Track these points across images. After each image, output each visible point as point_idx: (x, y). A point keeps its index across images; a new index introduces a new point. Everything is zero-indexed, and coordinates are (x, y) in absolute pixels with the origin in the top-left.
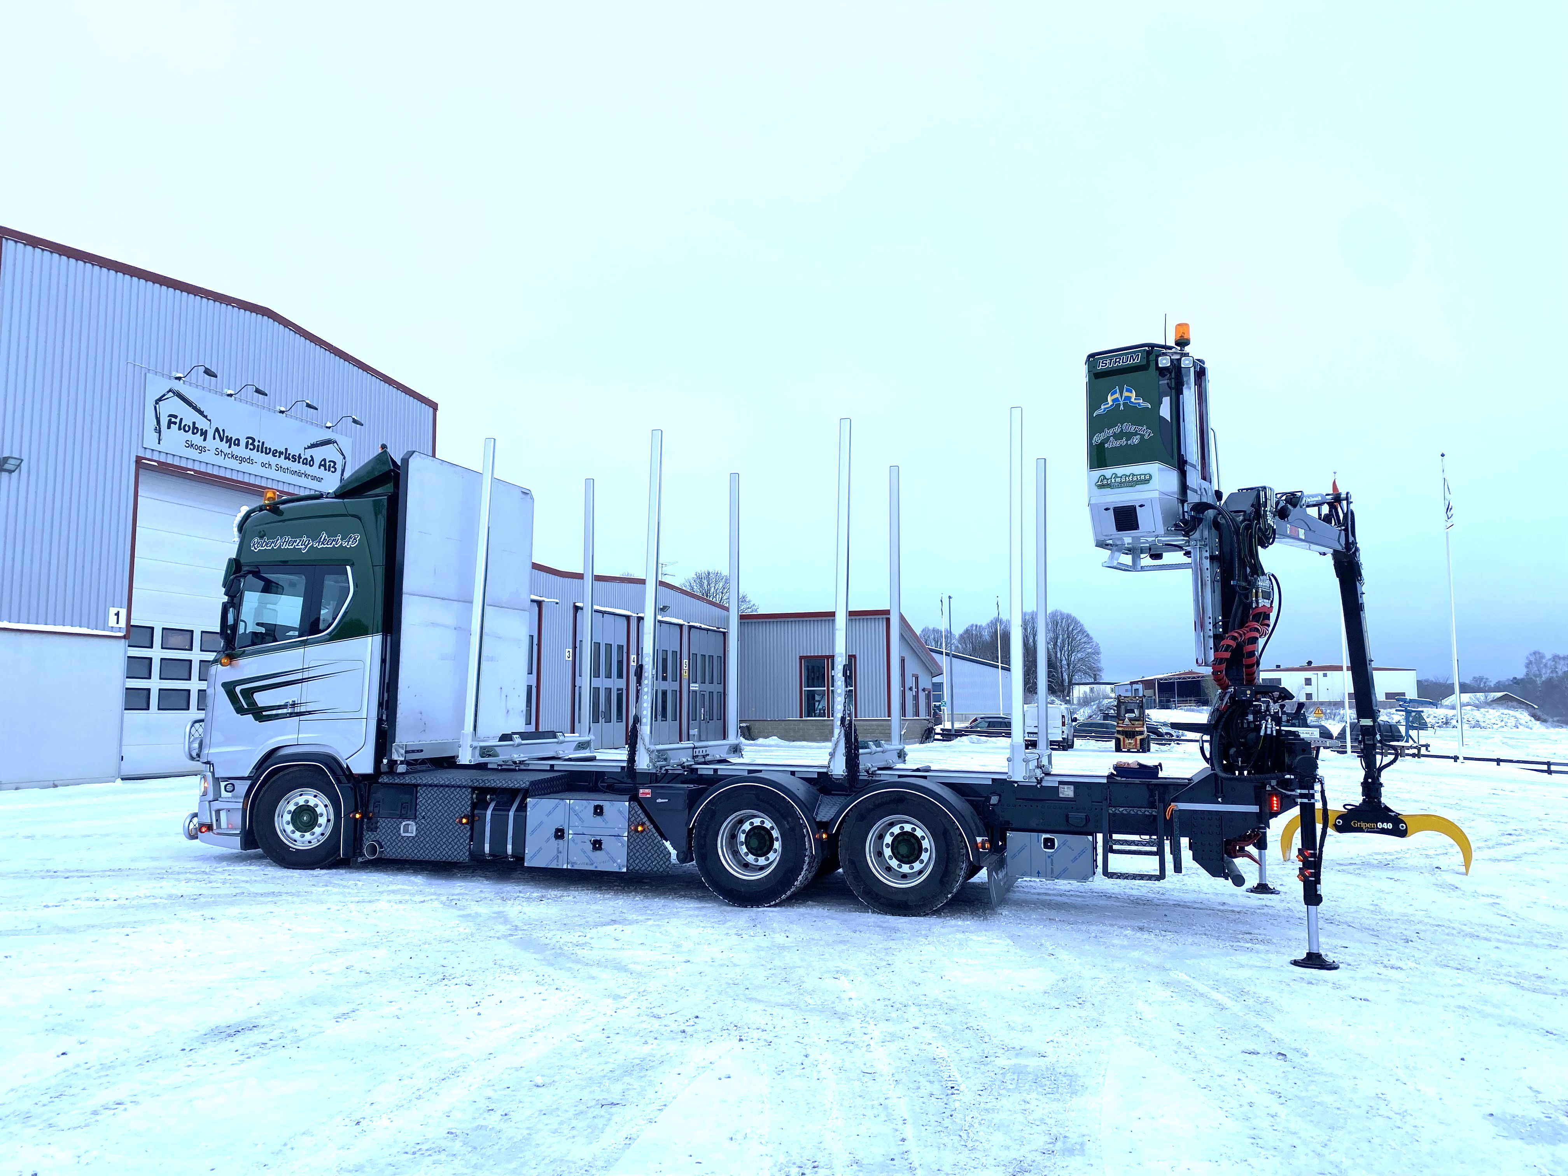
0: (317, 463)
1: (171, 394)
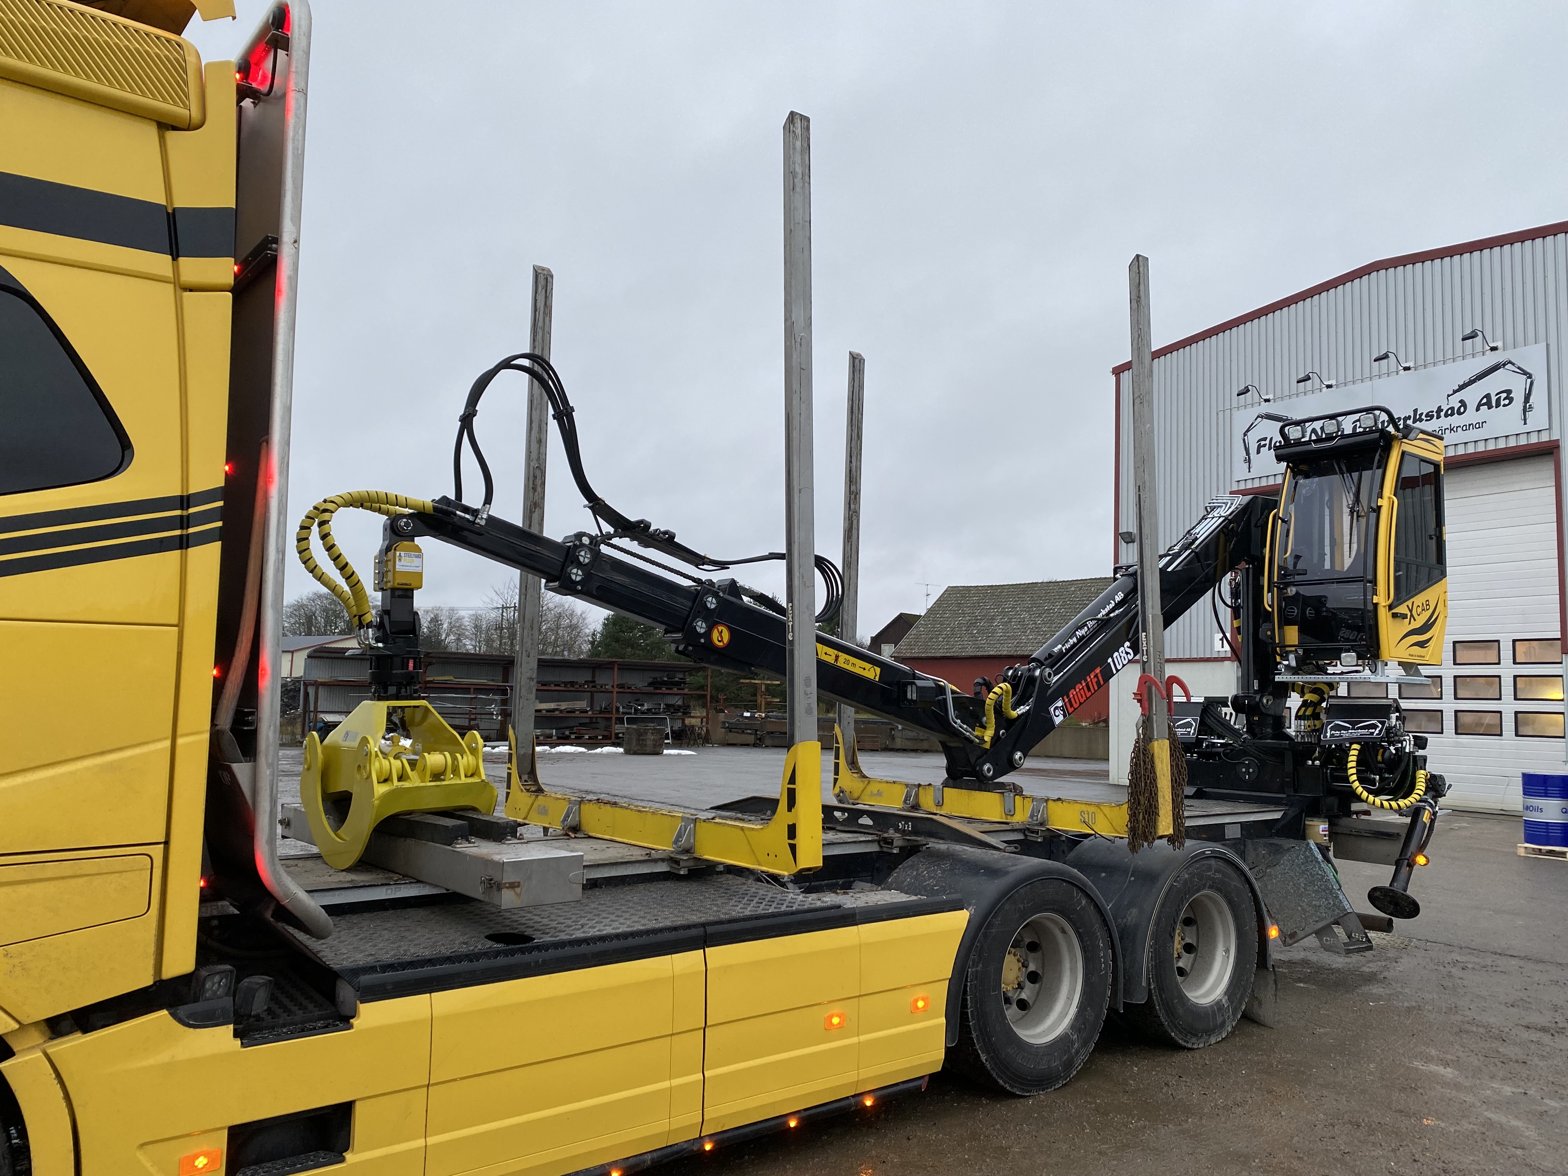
0: (1472, 405)
1: (1259, 419)
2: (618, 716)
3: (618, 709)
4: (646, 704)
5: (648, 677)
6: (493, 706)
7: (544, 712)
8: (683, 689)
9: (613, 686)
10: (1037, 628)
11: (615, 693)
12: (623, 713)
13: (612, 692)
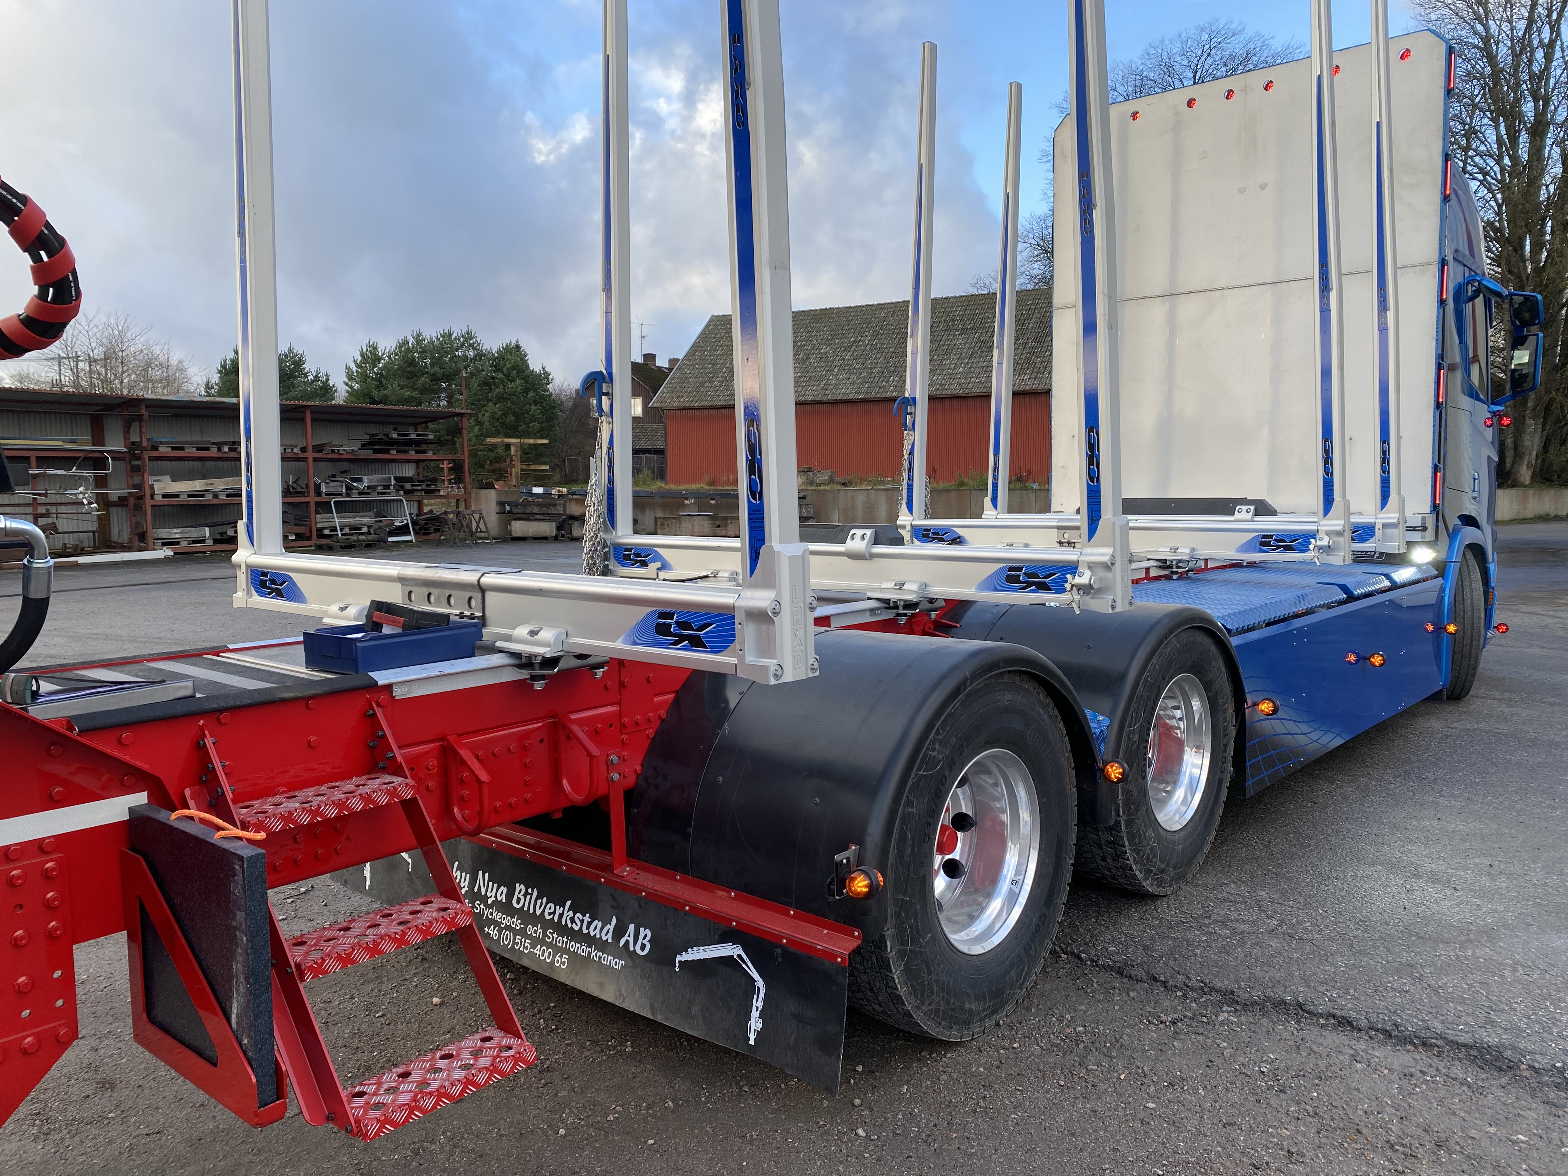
2: (318, 499)
3: (318, 487)
4: (365, 478)
5: (362, 434)
6: (81, 489)
7: (184, 498)
8: (424, 452)
9: (304, 450)
10: (846, 365)
11: (310, 460)
12: (327, 494)
13: (305, 460)
